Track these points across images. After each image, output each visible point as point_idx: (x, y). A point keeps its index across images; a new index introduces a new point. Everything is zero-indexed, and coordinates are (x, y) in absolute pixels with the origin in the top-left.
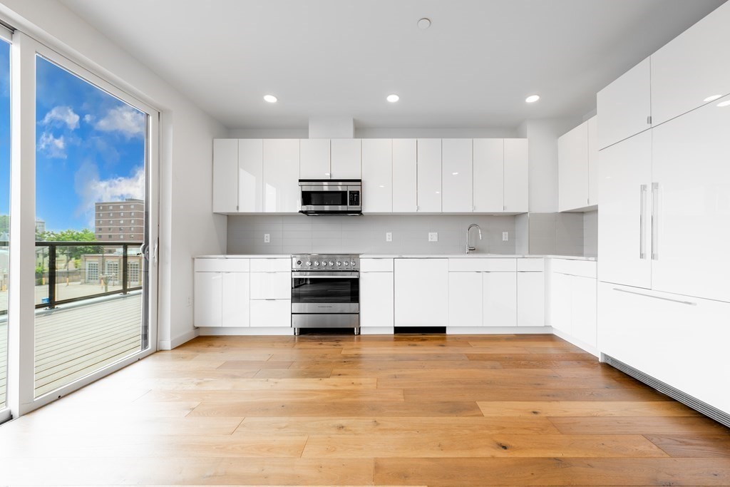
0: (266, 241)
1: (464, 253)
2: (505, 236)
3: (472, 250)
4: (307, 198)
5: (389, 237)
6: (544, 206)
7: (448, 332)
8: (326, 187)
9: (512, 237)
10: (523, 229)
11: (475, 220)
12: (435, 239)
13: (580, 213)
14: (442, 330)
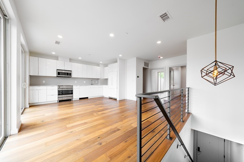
0: (43, 83)
1: (90, 85)
2: (97, 82)
3: (92, 84)
4: (59, 73)
5: (76, 82)
6: (102, 78)
7: (89, 98)
8: (64, 72)
9: (98, 82)
10: (99, 81)
11: (92, 79)
12: (85, 82)
13: (107, 79)
14: (87, 98)
